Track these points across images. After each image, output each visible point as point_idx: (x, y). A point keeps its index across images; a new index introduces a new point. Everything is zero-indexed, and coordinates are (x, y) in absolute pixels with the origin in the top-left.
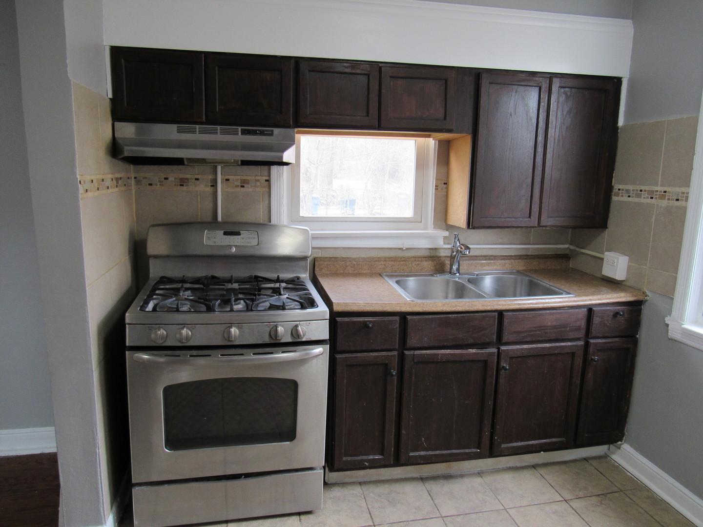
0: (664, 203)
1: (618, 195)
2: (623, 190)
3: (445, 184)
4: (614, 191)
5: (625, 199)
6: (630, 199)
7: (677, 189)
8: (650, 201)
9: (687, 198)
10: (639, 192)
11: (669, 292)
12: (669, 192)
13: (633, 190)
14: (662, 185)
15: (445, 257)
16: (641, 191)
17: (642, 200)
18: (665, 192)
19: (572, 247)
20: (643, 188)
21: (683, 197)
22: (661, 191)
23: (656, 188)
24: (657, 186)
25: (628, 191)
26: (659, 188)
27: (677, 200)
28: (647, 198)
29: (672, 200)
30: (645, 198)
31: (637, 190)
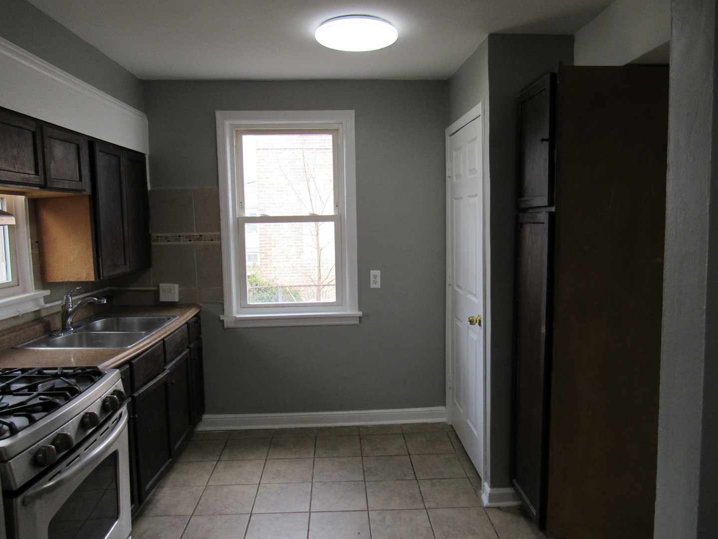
0: (202, 243)
1: (156, 241)
2: (161, 237)
3: (37, 242)
4: (152, 238)
5: (166, 243)
6: (170, 243)
7: (211, 233)
8: (189, 243)
9: (220, 239)
10: (177, 237)
11: (219, 300)
12: (204, 236)
13: (172, 236)
14: (197, 232)
15: (46, 316)
16: (179, 236)
17: (181, 243)
18: (201, 236)
19: (114, 288)
20: (181, 234)
21: (216, 238)
22: (197, 236)
23: (193, 234)
24: (193, 232)
25: (166, 237)
26: (195, 234)
27: (212, 240)
28: (186, 241)
29: (208, 240)
30: (184, 241)
31: (176, 236)
